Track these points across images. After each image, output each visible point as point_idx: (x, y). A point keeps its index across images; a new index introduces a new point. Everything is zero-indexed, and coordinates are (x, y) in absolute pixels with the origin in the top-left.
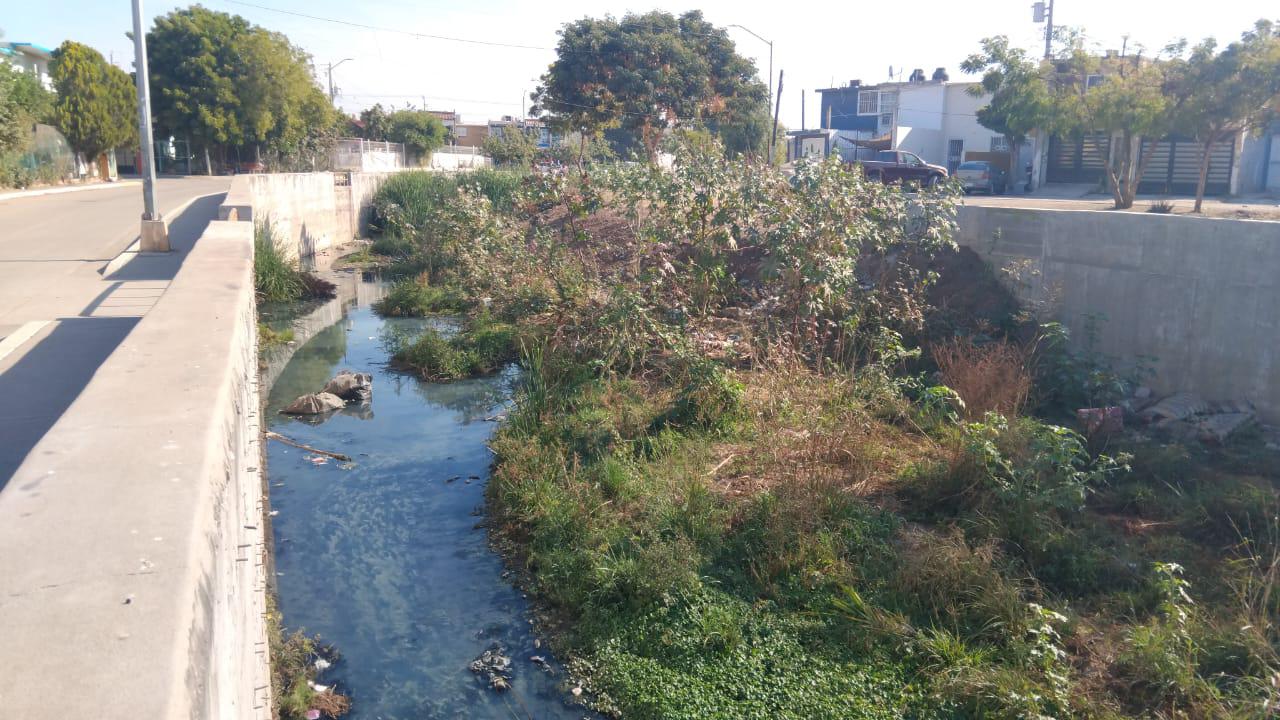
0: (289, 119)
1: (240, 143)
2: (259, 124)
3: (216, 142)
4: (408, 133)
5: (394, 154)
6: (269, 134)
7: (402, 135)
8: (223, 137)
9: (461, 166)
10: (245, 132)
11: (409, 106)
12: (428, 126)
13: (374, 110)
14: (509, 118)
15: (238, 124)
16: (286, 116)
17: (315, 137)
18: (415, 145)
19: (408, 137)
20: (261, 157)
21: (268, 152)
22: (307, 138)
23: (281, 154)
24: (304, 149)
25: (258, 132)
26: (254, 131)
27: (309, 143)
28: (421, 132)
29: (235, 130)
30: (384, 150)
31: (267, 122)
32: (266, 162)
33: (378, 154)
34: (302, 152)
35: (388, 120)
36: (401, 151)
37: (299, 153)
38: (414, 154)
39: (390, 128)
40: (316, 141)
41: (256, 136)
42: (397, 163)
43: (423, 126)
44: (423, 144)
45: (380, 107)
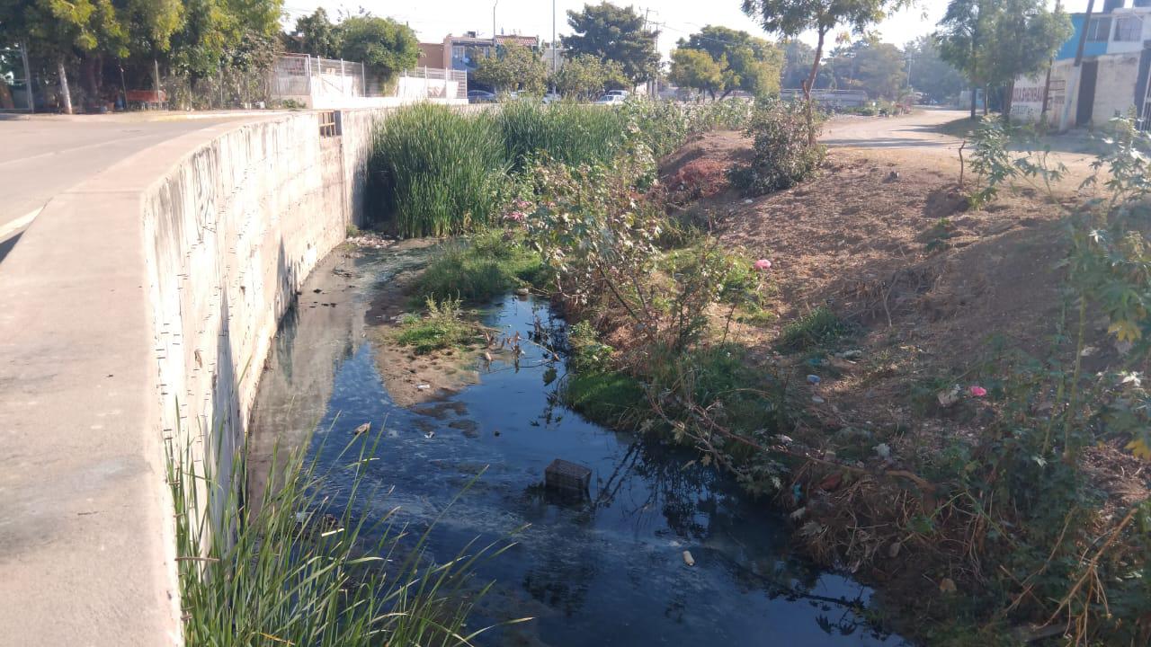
0: (212, 13)
1: (124, 53)
2: (159, 19)
3: (79, 51)
4: (370, 47)
5: (351, 77)
6: (176, 39)
7: (362, 51)
8: (89, 41)
9: (430, 95)
10: (133, 33)
11: (362, 11)
12: (397, 36)
13: (316, 16)
14: (473, 34)
15: (119, 17)
16: (207, 9)
17: (245, 50)
18: (380, 65)
19: (371, 54)
20: (162, 81)
21: (173, 72)
22: (233, 52)
23: (194, 76)
24: (229, 68)
25: (157, 36)
26: (147, 33)
27: (235, 59)
28: (388, 46)
29: (114, 28)
30: (339, 71)
31: (174, 16)
32: (170, 90)
33: (330, 76)
34: (226, 74)
35: (336, 30)
36: (359, 73)
37: (222, 76)
38: (376, 79)
39: (339, 40)
40: (246, 56)
41: (153, 42)
42: (355, 91)
43: (391, 38)
44: (391, 64)
45: (324, 12)
